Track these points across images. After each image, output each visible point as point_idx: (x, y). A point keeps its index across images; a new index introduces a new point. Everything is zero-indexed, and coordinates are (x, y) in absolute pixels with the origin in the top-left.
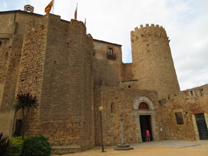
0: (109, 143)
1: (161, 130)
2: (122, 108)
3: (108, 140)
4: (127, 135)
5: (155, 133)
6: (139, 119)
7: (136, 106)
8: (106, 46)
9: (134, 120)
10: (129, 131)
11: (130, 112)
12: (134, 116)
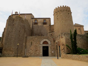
0: (29, 55)
1: (53, 52)
2: (35, 44)
3: (28, 54)
4: (36, 53)
5: (50, 53)
6: (42, 48)
7: (42, 43)
8: (43, 19)
9: (40, 48)
10: (37, 52)
11: (38, 45)
12: (40, 47)
